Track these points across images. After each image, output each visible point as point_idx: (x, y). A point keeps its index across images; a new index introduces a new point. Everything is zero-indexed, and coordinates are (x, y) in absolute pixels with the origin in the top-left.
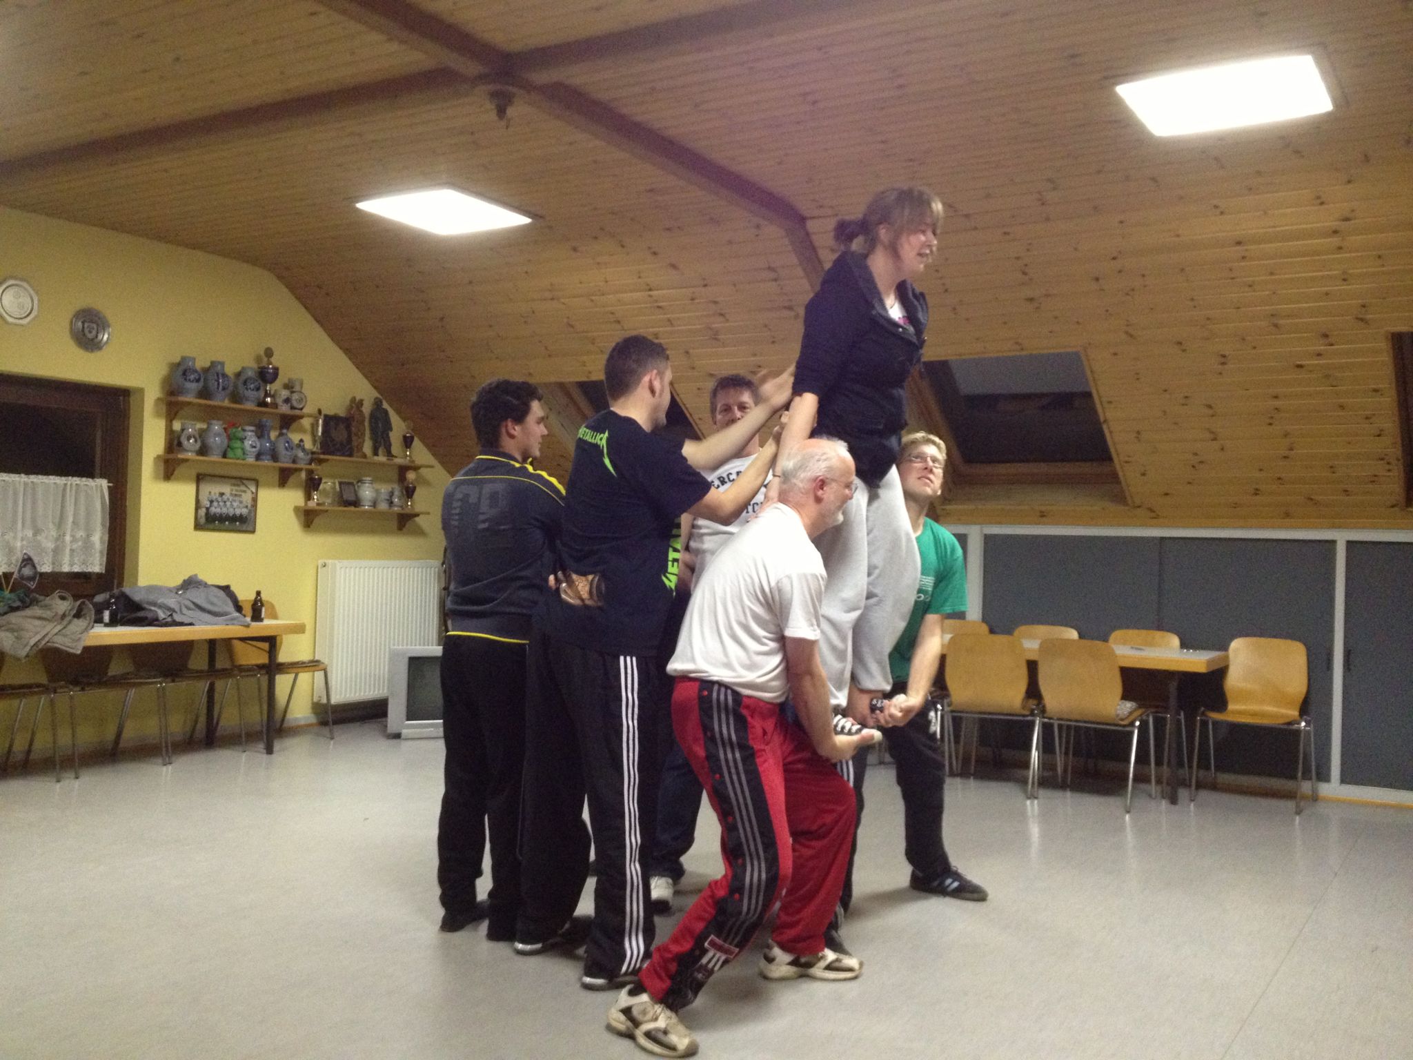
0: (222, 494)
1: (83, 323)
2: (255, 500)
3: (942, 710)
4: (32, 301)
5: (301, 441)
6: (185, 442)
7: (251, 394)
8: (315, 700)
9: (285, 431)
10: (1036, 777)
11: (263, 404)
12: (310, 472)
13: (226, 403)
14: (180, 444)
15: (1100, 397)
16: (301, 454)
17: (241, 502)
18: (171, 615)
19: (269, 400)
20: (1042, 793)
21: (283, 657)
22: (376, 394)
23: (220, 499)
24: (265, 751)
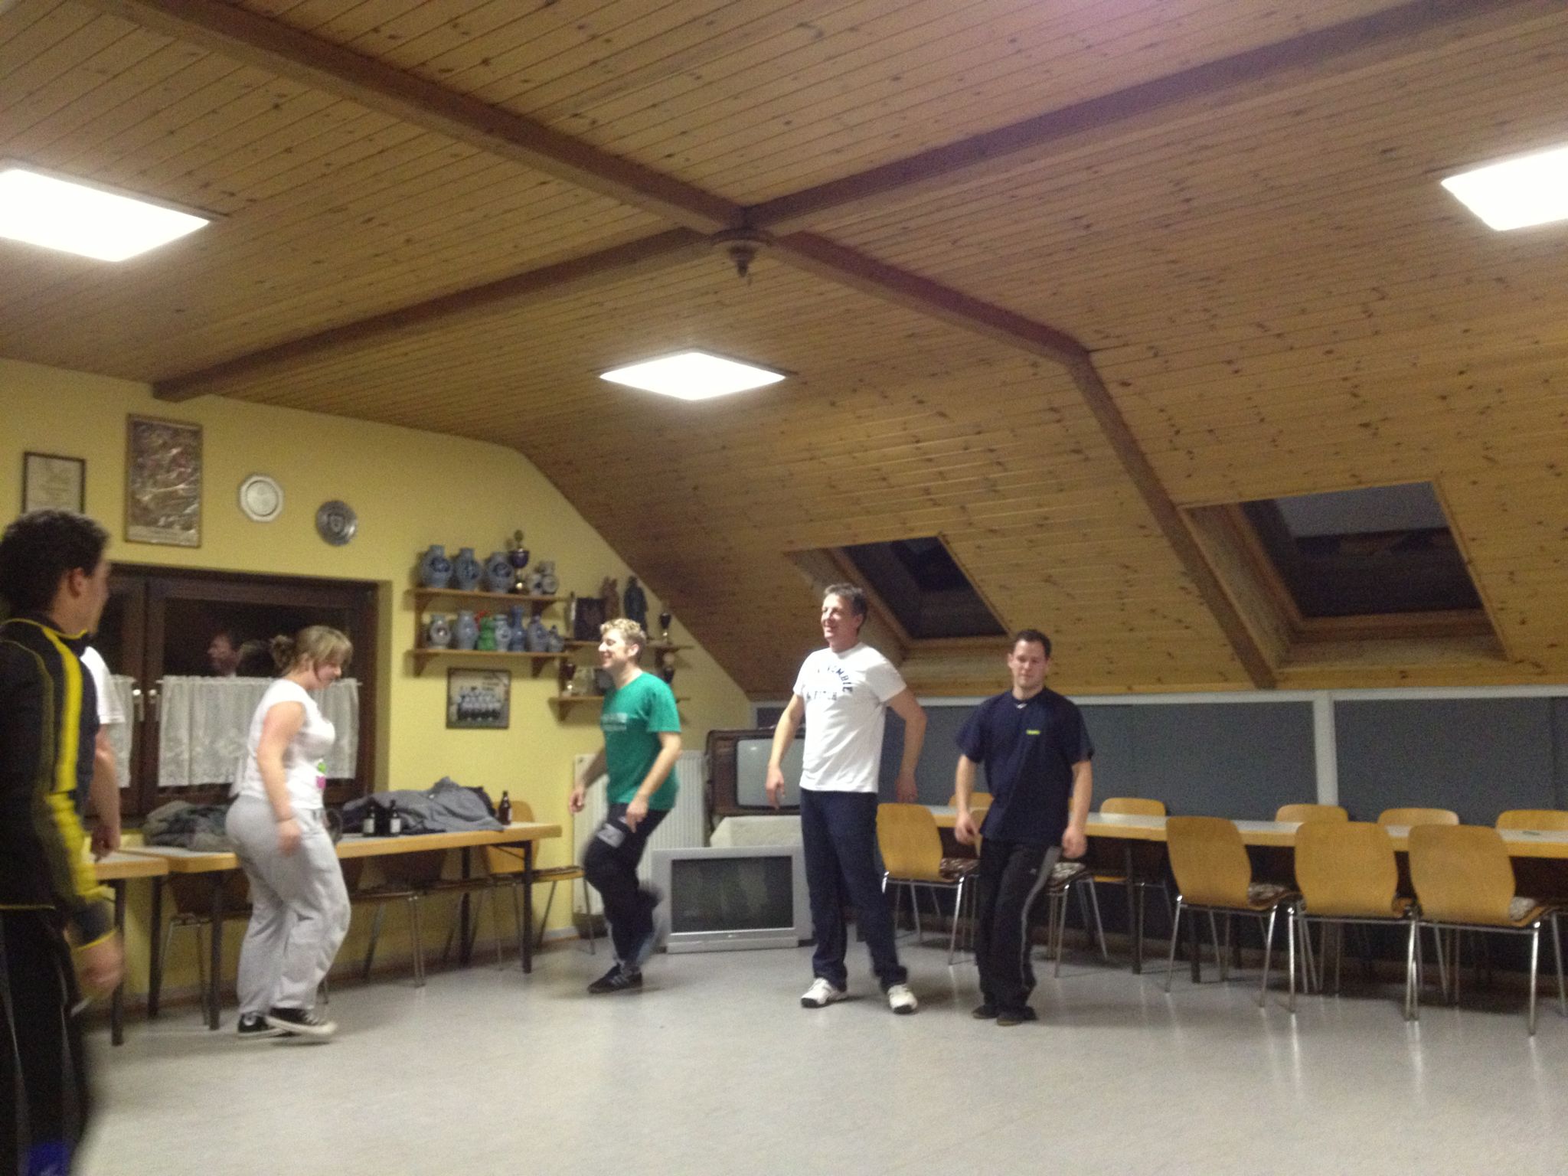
0: (473, 689)
1: (329, 515)
2: (508, 693)
3: (1295, 915)
4: (277, 496)
5: (554, 627)
6: (434, 636)
7: (500, 580)
8: (576, 910)
9: (537, 618)
10: (1415, 995)
11: (514, 590)
12: (564, 660)
13: (477, 591)
14: (429, 638)
15: (1461, 534)
16: (554, 642)
17: (493, 696)
18: (422, 822)
19: (520, 585)
20: (1424, 1012)
21: (540, 864)
22: (630, 573)
23: (472, 694)
24: (522, 969)
